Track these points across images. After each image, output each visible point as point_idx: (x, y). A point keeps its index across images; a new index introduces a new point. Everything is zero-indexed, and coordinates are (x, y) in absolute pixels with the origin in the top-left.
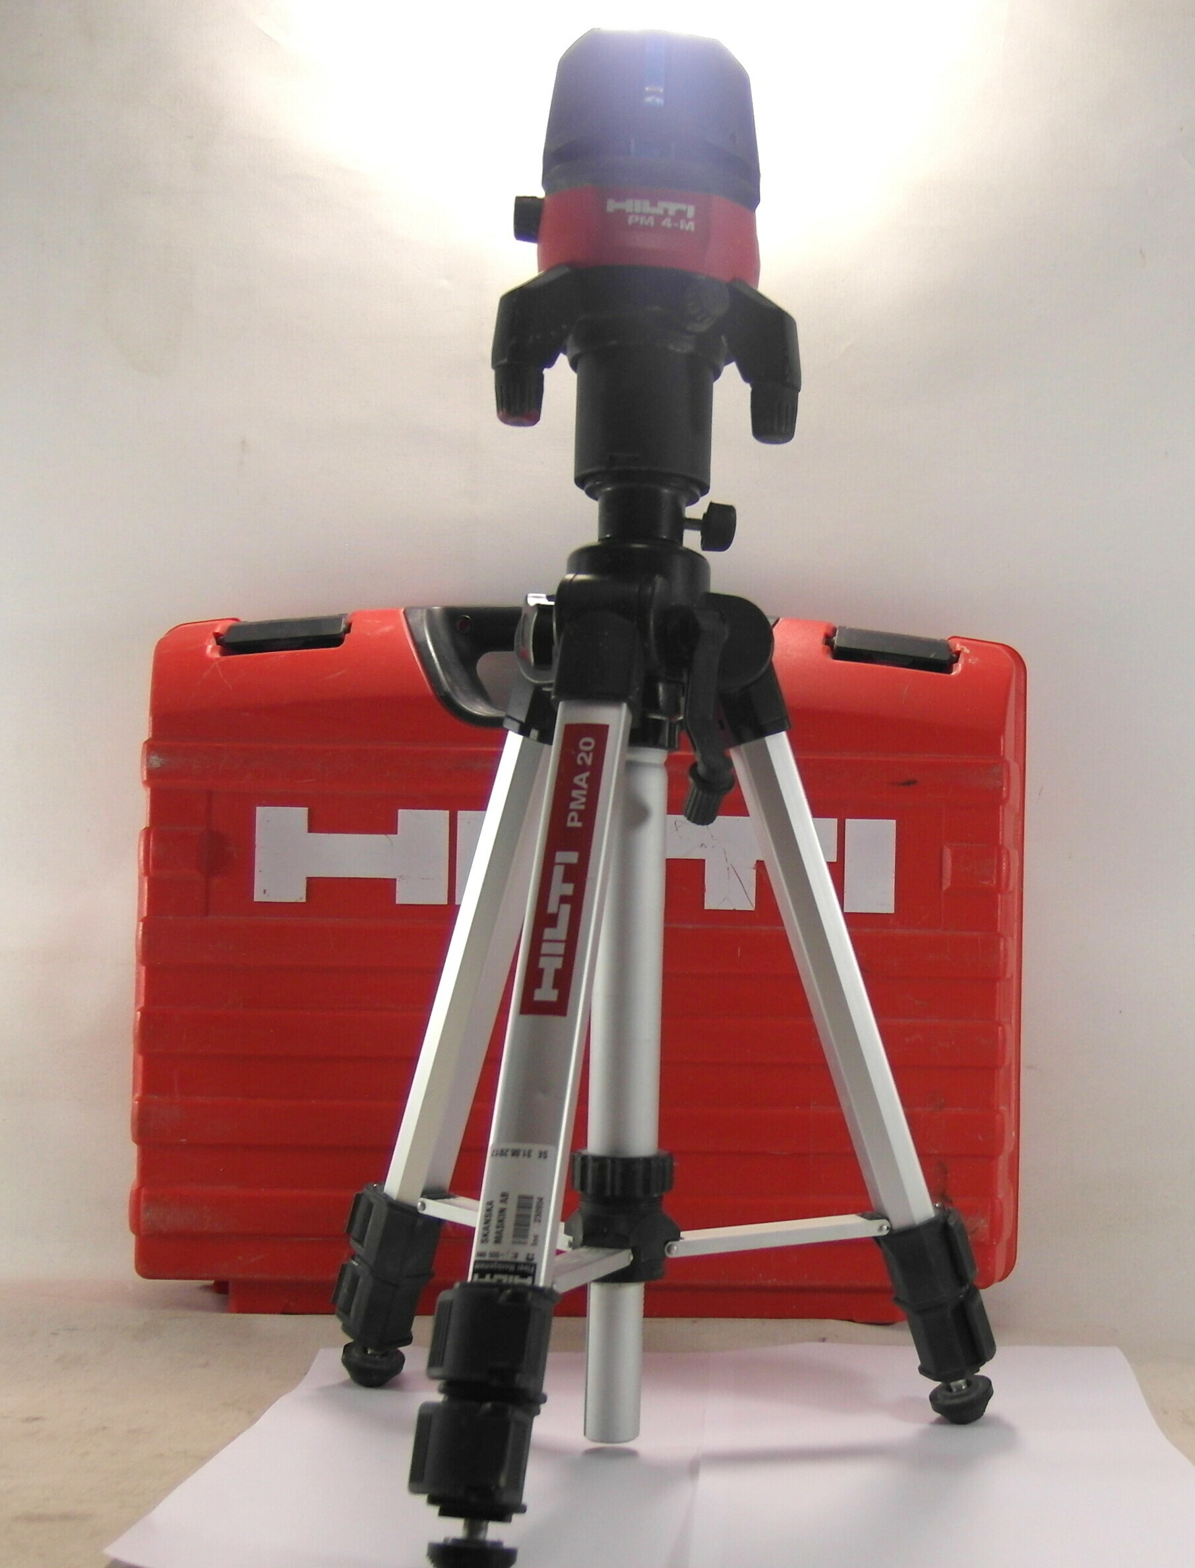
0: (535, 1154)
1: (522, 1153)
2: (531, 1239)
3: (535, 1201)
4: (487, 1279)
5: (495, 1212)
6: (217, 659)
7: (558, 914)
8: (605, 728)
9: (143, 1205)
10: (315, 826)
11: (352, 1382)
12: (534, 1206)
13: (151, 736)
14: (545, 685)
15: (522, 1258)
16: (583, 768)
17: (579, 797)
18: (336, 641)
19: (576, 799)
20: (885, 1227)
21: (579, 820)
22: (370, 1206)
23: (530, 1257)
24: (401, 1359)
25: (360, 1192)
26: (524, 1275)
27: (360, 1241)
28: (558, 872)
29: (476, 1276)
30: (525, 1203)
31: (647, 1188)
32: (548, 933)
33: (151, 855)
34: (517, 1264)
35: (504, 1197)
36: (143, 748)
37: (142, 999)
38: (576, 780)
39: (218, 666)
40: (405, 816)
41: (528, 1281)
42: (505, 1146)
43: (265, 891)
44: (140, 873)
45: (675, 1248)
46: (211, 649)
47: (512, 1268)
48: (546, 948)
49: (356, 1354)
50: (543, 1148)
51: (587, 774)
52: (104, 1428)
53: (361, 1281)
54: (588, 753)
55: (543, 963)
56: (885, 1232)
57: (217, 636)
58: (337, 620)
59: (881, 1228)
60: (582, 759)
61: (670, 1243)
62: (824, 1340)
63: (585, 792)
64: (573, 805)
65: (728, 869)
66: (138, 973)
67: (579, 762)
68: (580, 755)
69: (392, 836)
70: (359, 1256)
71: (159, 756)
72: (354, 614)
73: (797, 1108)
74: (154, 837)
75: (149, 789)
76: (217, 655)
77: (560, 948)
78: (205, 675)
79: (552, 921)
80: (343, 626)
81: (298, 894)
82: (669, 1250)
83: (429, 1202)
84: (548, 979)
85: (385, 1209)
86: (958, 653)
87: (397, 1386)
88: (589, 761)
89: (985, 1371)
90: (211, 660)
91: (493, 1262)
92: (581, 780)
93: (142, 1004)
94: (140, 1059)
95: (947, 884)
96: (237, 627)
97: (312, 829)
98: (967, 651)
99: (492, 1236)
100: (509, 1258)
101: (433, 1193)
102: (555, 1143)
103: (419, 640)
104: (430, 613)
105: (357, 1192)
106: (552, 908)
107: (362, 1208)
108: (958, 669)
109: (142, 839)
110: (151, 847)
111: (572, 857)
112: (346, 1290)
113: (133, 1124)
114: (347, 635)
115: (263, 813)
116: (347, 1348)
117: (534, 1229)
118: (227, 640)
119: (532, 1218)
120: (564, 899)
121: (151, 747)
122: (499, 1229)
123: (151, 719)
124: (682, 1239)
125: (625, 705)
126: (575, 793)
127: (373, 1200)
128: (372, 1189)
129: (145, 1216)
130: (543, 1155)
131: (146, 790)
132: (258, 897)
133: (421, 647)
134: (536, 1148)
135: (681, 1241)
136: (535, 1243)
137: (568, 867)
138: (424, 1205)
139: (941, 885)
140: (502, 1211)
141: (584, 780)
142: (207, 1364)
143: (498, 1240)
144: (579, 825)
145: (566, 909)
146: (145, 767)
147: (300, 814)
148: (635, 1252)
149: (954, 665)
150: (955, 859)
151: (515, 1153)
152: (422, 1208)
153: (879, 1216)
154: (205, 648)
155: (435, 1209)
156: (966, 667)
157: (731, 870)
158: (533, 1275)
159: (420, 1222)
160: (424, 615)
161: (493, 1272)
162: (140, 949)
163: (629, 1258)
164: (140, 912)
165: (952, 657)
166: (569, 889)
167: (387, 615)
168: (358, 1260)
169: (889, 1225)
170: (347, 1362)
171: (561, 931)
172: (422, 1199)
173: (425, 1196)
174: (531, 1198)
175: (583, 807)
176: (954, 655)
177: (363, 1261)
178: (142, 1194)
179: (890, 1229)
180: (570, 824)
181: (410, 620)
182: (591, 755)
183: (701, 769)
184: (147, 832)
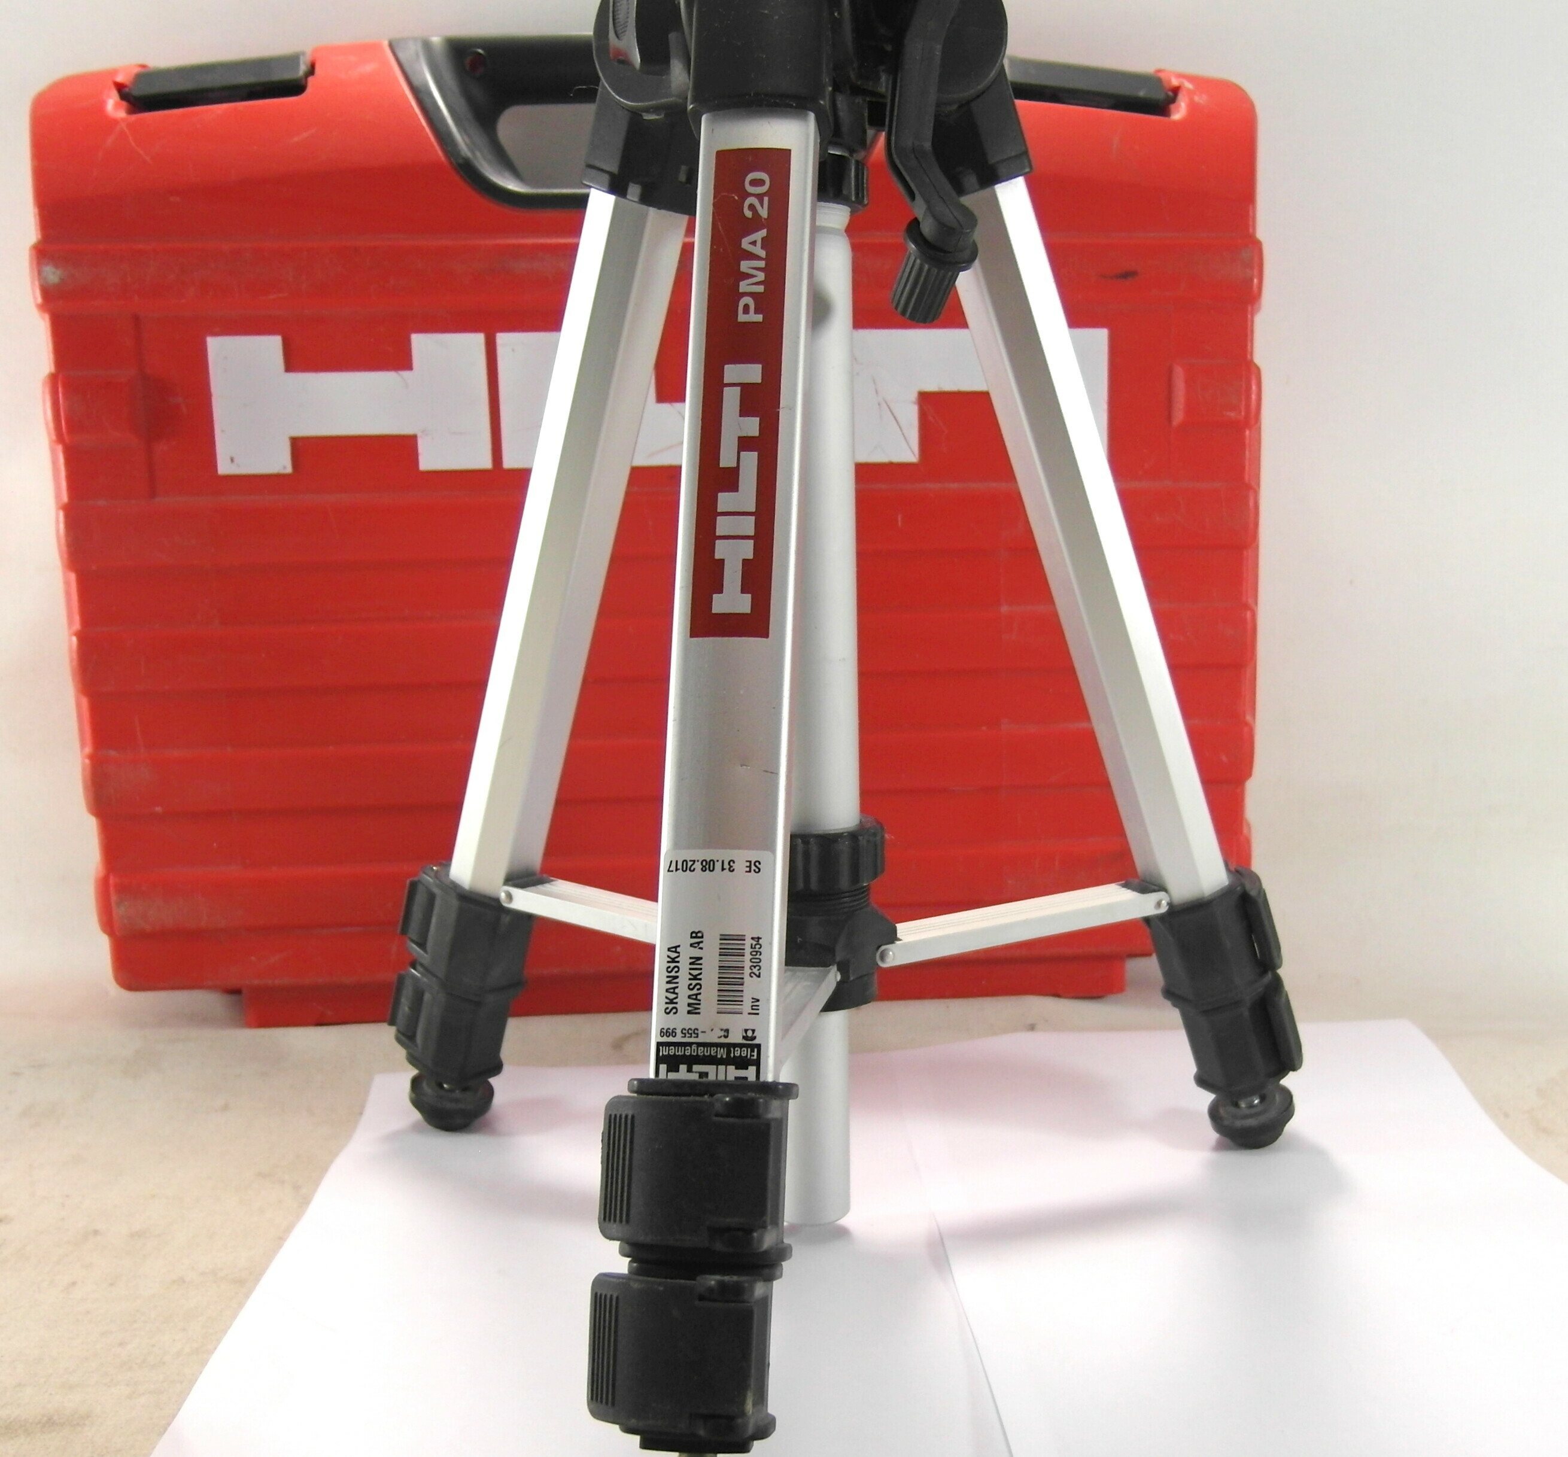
0: (740, 866)
1: (718, 866)
2: (747, 1006)
3: (748, 942)
4: (682, 1074)
5: (684, 963)
6: (123, 120)
7: (738, 467)
8: (785, 154)
9: (114, 898)
10: (295, 361)
11: (425, 1124)
12: (748, 950)
13: (40, 237)
14: (647, 110)
15: (736, 1037)
16: (756, 223)
17: (754, 272)
18: (295, 88)
19: (749, 276)
20: (1164, 903)
21: (756, 312)
22: (431, 898)
23: (750, 1034)
24: (490, 1092)
25: (416, 879)
26: (742, 1063)
27: (422, 945)
28: (731, 399)
29: (663, 1068)
30: (731, 945)
31: (855, 877)
32: (725, 501)
33: (62, 414)
34: (729, 1046)
35: (697, 936)
36: (31, 255)
37: (77, 618)
38: (745, 244)
39: (125, 129)
40: (421, 343)
41: (750, 1073)
42: (689, 855)
43: (232, 460)
44: (51, 441)
45: (891, 953)
46: (113, 106)
47: (722, 1053)
48: (723, 526)
49: (426, 1088)
50: (753, 856)
51: (763, 233)
52: (96, 1232)
53: (427, 997)
54: (761, 197)
55: (721, 550)
56: (1164, 909)
57: (120, 87)
58: (292, 60)
59: (1159, 904)
60: (752, 207)
61: (883, 948)
62: (1032, 1028)
63: (762, 264)
64: (744, 286)
65: (879, 404)
66: (67, 583)
67: (748, 214)
68: (750, 200)
69: (405, 374)
70: (422, 965)
71: (56, 266)
72: (316, 50)
73: (984, 728)
74: (64, 387)
75: (47, 317)
76: (121, 114)
77: (748, 526)
78: (110, 141)
79: (730, 480)
80: (303, 68)
81: (280, 462)
82: (883, 957)
83: (516, 892)
84: (732, 576)
85: (455, 903)
86: (1176, 90)
87: (487, 1128)
88: (764, 213)
89: (1289, 1081)
90: (115, 122)
91: (690, 1044)
92: (754, 243)
93: (77, 626)
94: (85, 702)
95: (1179, 416)
96: (146, 75)
97: (291, 365)
98: (1188, 85)
99: (683, 1002)
100: (713, 1037)
101: (521, 878)
102: (772, 849)
103: (416, 82)
104: (427, 46)
105: (411, 879)
106: (727, 459)
107: (420, 899)
108: (1179, 112)
109: (47, 390)
110: (61, 402)
111: (752, 373)
112: (407, 1009)
113: (85, 788)
114: (310, 79)
115: (217, 346)
116: (415, 1083)
117: (750, 988)
118: (136, 92)
119: (747, 971)
120: (745, 444)
121: (42, 253)
122: (695, 991)
123: (36, 211)
124: (900, 940)
125: (812, 116)
126: (745, 266)
127: (436, 890)
128: (432, 874)
129: (120, 911)
130: (754, 867)
131: (44, 319)
132: (224, 468)
133: (420, 93)
134: (741, 857)
135: (898, 942)
136: (755, 1010)
137: (746, 389)
138: (510, 897)
139: (1169, 418)
140: (696, 960)
141: (759, 244)
142: (226, 1108)
143: (693, 1009)
144: (759, 318)
145: (750, 460)
146: (37, 283)
147: (271, 346)
148: (843, 968)
149: (1172, 106)
150: (1190, 382)
151: (708, 866)
152: (508, 900)
153: (1156, 888)
154: (102, 105)
155: (525, 901)
156: (1193, 107)
157: (884, 406)
158: (757, 1063)
159: (506, 919)
160: (419, 47)
161: (691, 1061)
162: (64, 548)
163: (836, 977)
164: (58, 496)
165: (1168, 96)
166: (752, 426)
167: (367, 50)
168: (421, 969)
169: (1168, 899)
170: (418, 1101)
171: (746, 496)
172: (507, 888)
173: (510, 883)
174: (742, 938)
175: (760, 289)
176: (1170, 94)
177: (427, 970)
178: (112, 881)
179: (1170, 905)
180: (742, 318)
181: (401, 55)
182: (766, 199)
183: (927, 228)
184: (53, 379)
